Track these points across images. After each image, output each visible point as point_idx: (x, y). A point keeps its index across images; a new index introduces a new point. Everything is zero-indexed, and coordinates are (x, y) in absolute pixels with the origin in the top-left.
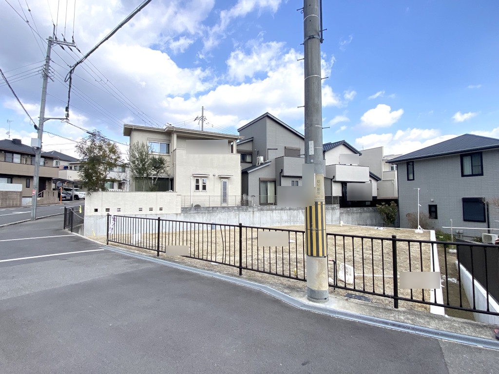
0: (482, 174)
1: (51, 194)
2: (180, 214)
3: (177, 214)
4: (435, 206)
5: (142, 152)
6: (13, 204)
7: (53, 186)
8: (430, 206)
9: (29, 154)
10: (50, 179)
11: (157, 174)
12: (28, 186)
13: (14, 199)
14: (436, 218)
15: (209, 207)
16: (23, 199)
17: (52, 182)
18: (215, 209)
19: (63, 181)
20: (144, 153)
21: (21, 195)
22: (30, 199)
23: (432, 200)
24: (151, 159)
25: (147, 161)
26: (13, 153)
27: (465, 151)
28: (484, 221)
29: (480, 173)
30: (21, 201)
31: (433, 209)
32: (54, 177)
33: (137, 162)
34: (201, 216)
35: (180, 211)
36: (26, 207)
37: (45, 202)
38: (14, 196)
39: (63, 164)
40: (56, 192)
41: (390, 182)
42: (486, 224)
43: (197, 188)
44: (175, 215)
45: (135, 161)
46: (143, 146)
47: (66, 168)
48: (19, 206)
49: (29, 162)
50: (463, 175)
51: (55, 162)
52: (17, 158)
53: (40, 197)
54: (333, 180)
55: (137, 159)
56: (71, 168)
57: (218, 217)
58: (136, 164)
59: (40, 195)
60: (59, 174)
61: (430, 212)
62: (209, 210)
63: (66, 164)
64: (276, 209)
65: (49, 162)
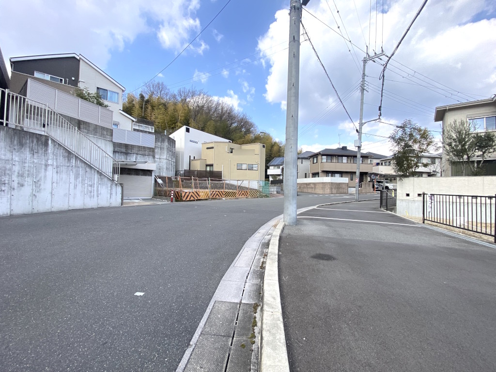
1: (367, 185)
5: (461, 130)
6: (343, 192)
7: (369, 179)
9: (352, 156)
10: (366, 173)
11: (483, 155)
12: (352, 180)
13: (343, 188)
16: (349, 188)
17: (368, 176)
19: (376, 175)
20: (464, 132)
21: (348, 186)
22: (354, 189)
24: (474, 137)
25: (469, 140)
26: (342, 156)
30: (348, 190)
32: (369, 171)
33: (454, 144)
36: (351, 194)
37: (363, 191)
38: (344, 186)
39: (375, 161)
40: (371, 183)
45: (451, 143)
46: (462, 124)
47: (378, 164)
48: (347, 193)
49: (352, 162)
51: (369, 160)
52: (345, 159)
53: (360, 187)
55: (454, 140)
56: (382, 164)
58: (453, 145)
59: (360, 186)
60: (373, 169)
63: (378, 161)
65: (366, 160)
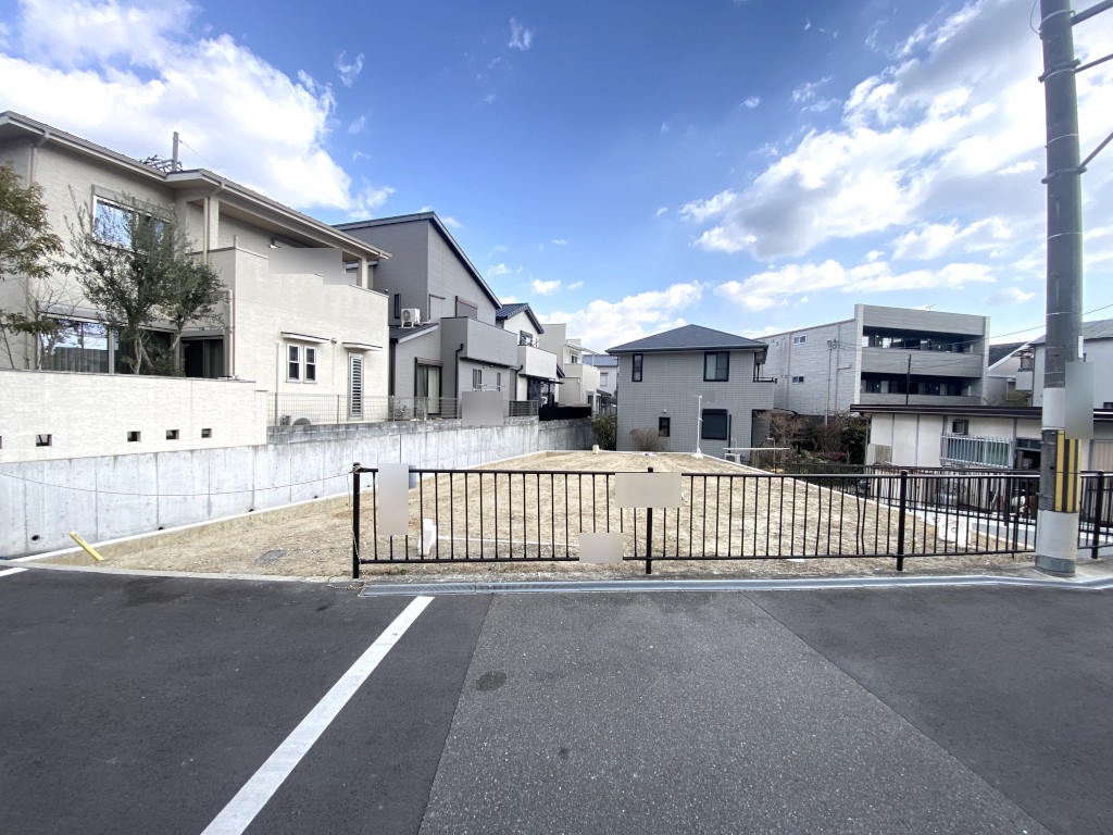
0: (727, 380)
2: (265, 446)
3: (256, 448)
4: (668, 419)
8: (661, 419)
14: (668, 435)
15: (338, 426)
18: (352, 429)
23: (666, 411)
27: (710, 349)
28: (725, 439)
29: (724, 377)
31: (665, 424)
34: (319, 450)
35: (263, 438)
41: (574, 381)
42: (726, 442)
43: (294, 371)
44: (251, 450)
50: (705, 380)
54: (520, 373)
57: (359, 450)
61: (661, 427)
62: (338, 434)
64: (462, 427)
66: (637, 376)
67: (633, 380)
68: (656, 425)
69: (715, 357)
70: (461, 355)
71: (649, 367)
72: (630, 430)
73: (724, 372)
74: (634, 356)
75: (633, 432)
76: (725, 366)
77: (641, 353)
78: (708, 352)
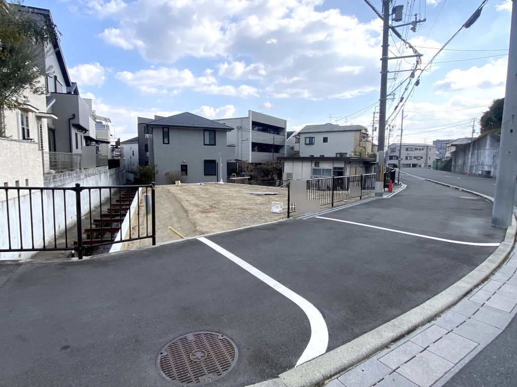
0: (215, 145)
4: (186, 166)
8: (182, 166)
14: (187, 174)
23: (185, 161)
27: (207, 128)
29: (213, 143)
31: (184, 168)
42: (216, 175)
43: (23, 133)
50: (205, 145)
61: (182, 170)
66: (166, 141)
67: (164, 143)
68: (179, 169)
69: (208, 132)
70: (72, 122)
71: (173, 135)
72: (164, 173)
73: (213, 140)
74: (163, 128)
75: (167, 174)
76: (213, 138)
77: (168, 127)
78: (205, 130)
